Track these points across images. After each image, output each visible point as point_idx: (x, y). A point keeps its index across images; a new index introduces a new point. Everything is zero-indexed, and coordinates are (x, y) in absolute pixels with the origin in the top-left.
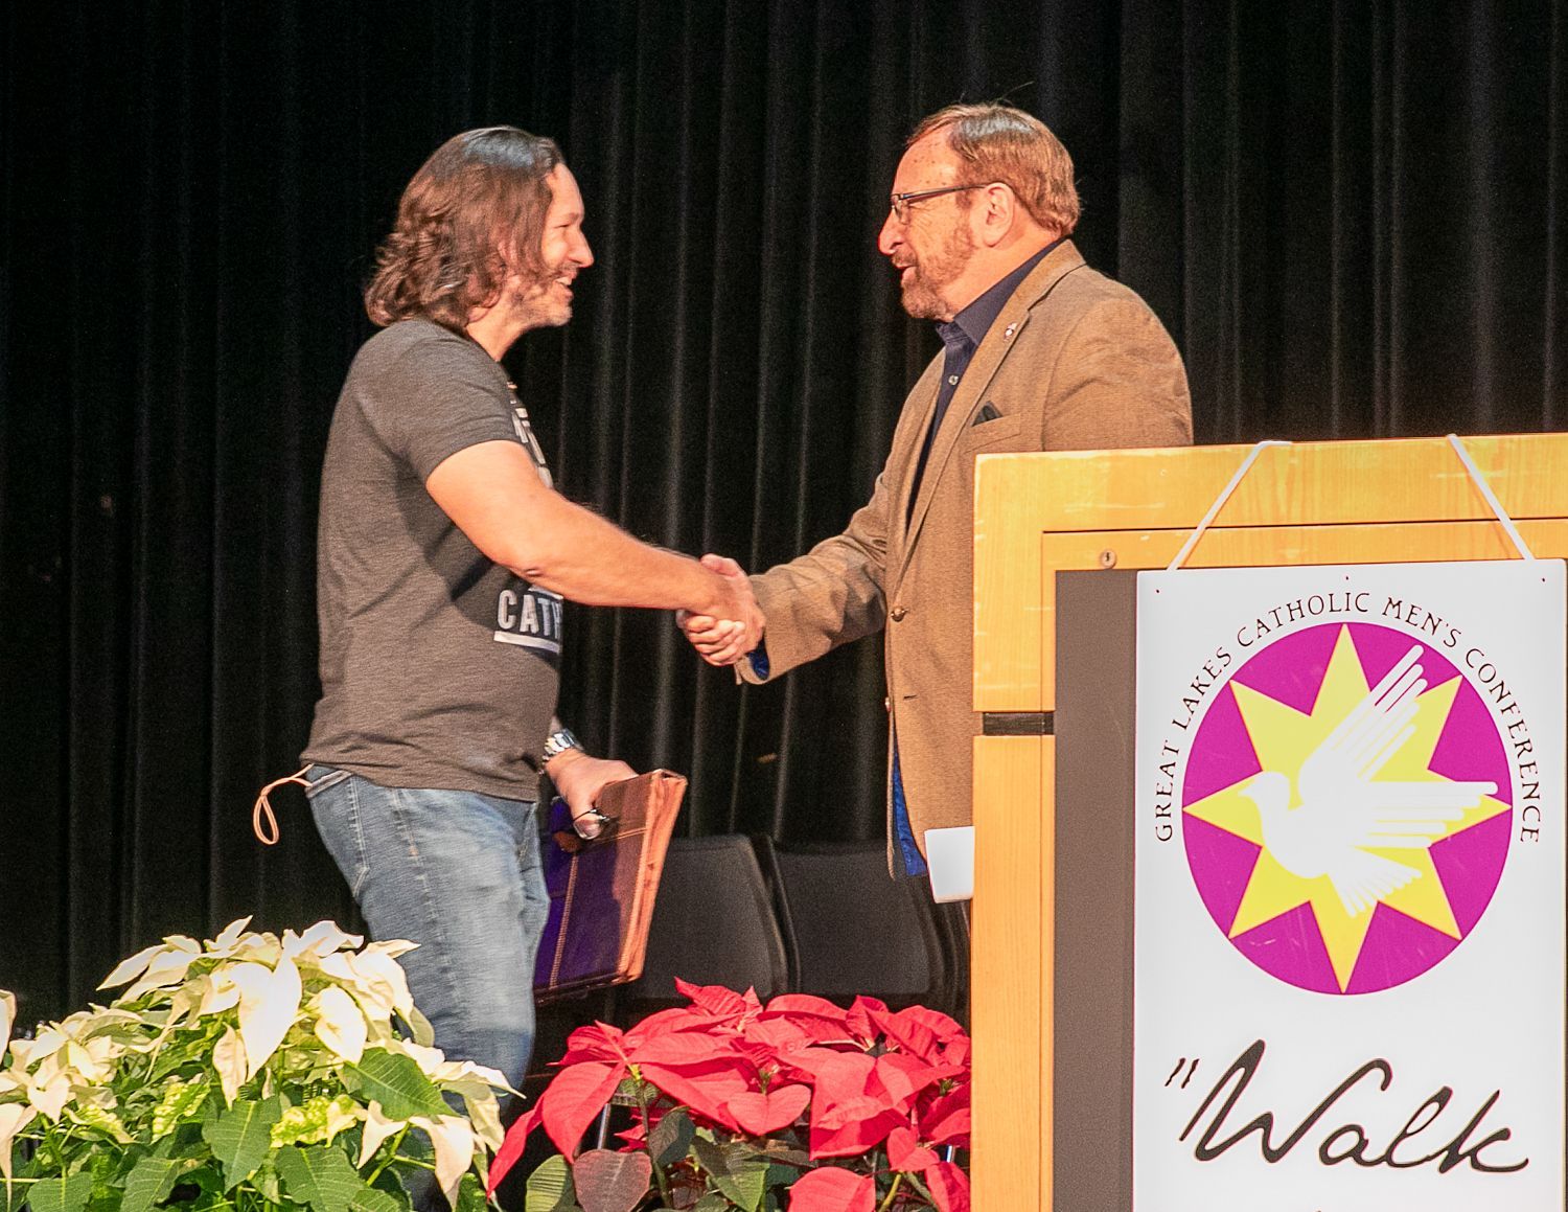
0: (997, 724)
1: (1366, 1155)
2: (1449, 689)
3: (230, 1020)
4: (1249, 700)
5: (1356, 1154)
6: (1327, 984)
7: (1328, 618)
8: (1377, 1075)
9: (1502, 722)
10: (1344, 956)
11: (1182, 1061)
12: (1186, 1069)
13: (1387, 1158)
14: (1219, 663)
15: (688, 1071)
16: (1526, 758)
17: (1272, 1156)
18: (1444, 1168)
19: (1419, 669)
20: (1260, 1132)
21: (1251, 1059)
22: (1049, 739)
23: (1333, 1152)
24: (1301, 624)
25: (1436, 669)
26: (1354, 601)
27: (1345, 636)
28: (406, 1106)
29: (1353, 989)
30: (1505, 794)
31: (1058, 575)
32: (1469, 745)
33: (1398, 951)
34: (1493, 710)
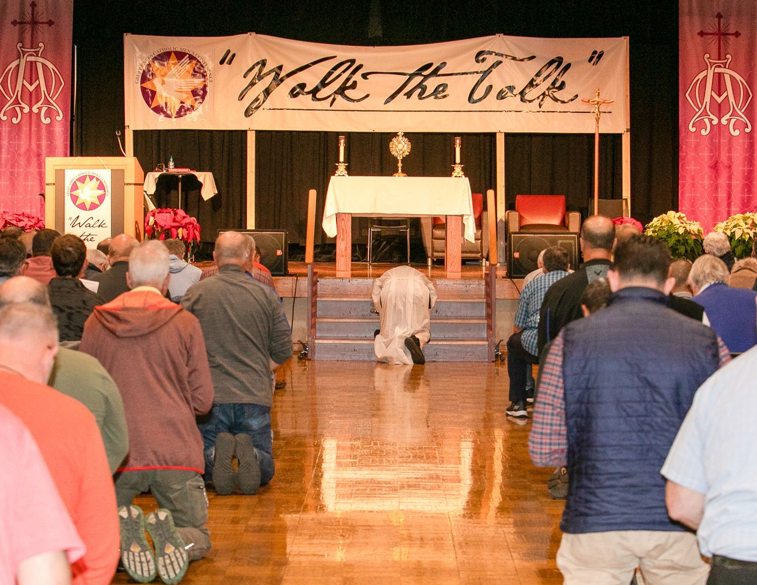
0: (48, 184)
1: (90, 226)
4: (77, 182)
6: (86, 210)
7: (86, 174)
8: (92, 218)
9: (104, 185)
10: (88, 208)
12: (70, 218)
13: (93, 226)
16: (107, 188)
17: (80, 226)
18: (98, 227)
19: (96, 179)
20: (78, 224)
21: (78, 217)
22: (54, 186)
23: (87, 226)
24: (83, 175)
25: (98, 179)
26: (89, 173)
27: (88, 176)
30: (105, 191)
31: (56, 170)
32: (101, 187)
33: (93, 206)
34: (103, 183)
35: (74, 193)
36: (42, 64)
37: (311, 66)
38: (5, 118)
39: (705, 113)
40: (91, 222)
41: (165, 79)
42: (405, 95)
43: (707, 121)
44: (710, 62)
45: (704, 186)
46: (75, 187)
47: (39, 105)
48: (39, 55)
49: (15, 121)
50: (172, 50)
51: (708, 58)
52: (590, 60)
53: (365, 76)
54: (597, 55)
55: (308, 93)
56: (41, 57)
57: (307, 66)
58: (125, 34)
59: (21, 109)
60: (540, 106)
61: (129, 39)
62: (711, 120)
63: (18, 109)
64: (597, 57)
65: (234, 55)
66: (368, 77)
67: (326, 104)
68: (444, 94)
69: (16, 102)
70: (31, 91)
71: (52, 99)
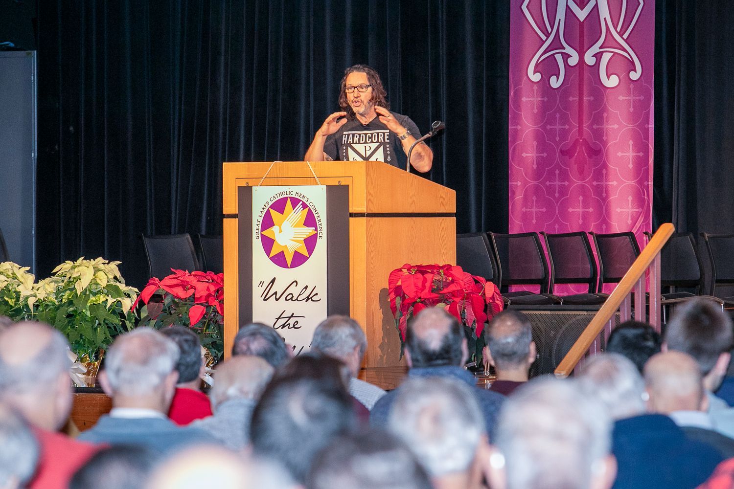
0: (227, 217)
1: (293, 299)
2: (307, 209)
3: (78, 278)
4: (272, 211)
5: (291, 299)
6: (286, 266)
7: (286, 196)
8: (295, 283)
9: (316, 216)
10: (289, 260)
11: (261, 282)
12: (262, 283)
13: (297, 299)
14: (267, 204)
15: (171, 287)
16: (320, 223)
17: (277, 300)
18: (306, 301)
19: (301, 206)
20: (275, 295)
21: (273, 281)
22: (237, 219)
23: (288, 299)
24: (281, 197)
25: (305, 206)
26: (290, 193)
27: (289, 200)
28: (117, 296)
29: (291, 267)
30: (316, 230)
31: (238, 187)
32: (310, 221)
33: (299, 259)
34: (314, 214)
35: (267, 233)
40: (295, 290)
46: (268, 222)
47: (595, 49)
59: (566, 56)
63: (559, 58)
69: (556, 45)
70: (582, 20)
71: (621, 36)
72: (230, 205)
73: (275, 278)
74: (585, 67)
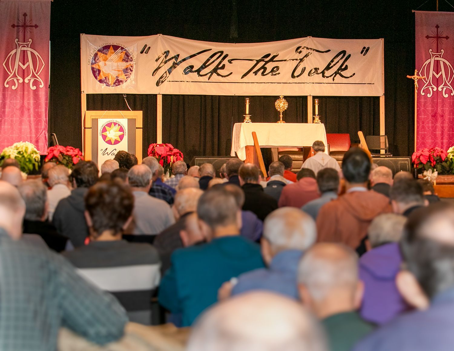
0: (87, 128)
2: (120, 126)
4: (106, 127)
5: (114, 155)
7: (111, 122)
8: (115, 150)
9: (123, 128)
10: (113, 143)
12: (102, 150)
14: (104, 124)
16: (125, 131)
17: (108, 155)
21: (106, 149)
22: (91, 129)
24: (110, 122)
25: (119, 125)
26: (113, 121)
27: (113, 123)
30: (124, 133)
31: (92, 119)
32: (121, 130)
33: (117, 142)
34: (123, 127)
35: (104, 134)
36: (31, 52)
37: (196, 55)
38: (7, 86)
39: (429, 84)
41: (107, 62)
42: (253, 73)
43: (430, 89)
44: (432, 54)
45: (429, 128)
46: (104, 130)
47: (29, 77)
48: (29, 46)
49: (14, 88)
50: (111, 44)
51: (431, 52)
52: (362, 53)
53: (230, 62)
54: (365, 50)
55: (195, 71)
56: (30, 48)
57: (194, 55)
58: (81, 34)
59: (18, 80)
60: (333, 80)
61: (84, 37)
62: (433, 88)
63: (15, 80)
64: (366, 51)
65: (149, 48)
66: (232, 62)
67: (205, 79)
68: (277, 72)
69: (15, 76)
70: (24, 69)
71: (37, 74)
72: (88, 124)
73: (107, 148)
74: (25, 84)
